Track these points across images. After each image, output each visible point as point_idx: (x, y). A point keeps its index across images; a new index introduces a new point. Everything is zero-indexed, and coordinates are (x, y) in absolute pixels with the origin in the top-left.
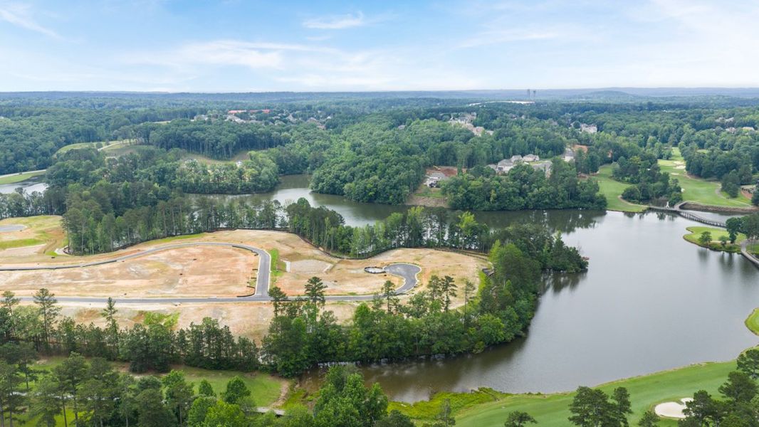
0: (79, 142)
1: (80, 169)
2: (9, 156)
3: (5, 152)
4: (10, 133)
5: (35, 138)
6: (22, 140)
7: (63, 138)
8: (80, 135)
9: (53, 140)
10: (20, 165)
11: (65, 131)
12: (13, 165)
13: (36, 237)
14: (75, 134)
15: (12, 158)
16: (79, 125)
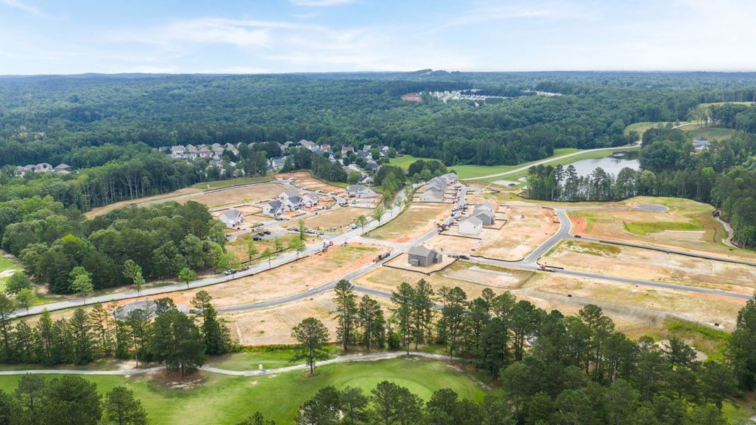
0: (644, 121)
1: (680, 151)
2: (589, 132)
3: (586, 128)
4: (583, 109)
5: (605, 115)
6: (595, 117)
7: (630, 116)
8: (643, 115)
9: (621, 117)
10: (597, 141)
11: (631, 109)
12: (592, 140)
13: (691, 221)
14: (639, 112)
15: (592, 133)
16: (641, 103)
